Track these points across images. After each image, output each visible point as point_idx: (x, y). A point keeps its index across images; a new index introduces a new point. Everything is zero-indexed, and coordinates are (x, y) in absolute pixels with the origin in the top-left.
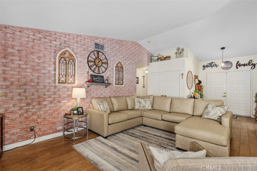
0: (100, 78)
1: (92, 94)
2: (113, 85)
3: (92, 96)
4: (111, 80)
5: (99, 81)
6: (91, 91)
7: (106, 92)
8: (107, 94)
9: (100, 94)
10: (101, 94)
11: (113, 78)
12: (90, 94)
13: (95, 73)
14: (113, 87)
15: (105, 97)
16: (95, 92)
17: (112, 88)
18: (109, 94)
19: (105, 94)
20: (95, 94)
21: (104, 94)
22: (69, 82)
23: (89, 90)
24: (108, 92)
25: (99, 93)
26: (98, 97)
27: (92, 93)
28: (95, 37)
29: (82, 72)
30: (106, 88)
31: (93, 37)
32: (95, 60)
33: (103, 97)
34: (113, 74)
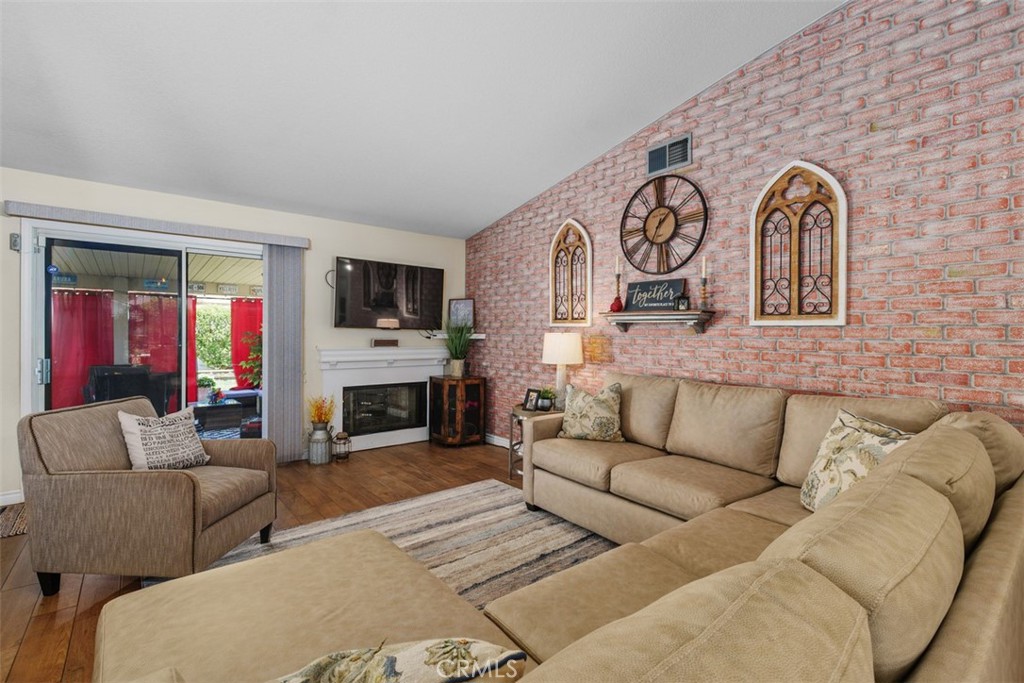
0: (664, 292)
1: (637, 356)
2: (747, 321)
3: (638, 364)
4: (731, 294)
5: (655, 305)
6: (635, 347)
7: (705, 352)
8: (707, 363)
9: (673, 363)
10: (679, 361)
11: (748, 279)
12: (631, 358)
13: (650, 276)
14: (746, 331)
15: (697, 376)
16: (650, 350)
17: (737, 335)
18: (721, 366)
19: (698, 365)
20: (649, 357)
21: (691, 366)
22: (576, 316)
23: (628, 342)
24: (715, 355)
25: (667, 354)
26: (662, 372)
27: (640, 353)
28: (648, 130)
29: (606, 280)
30: (704, 337)
31: (642, 135)
32: (645, 223)
33: (687, 374)
34: (746, 257)
